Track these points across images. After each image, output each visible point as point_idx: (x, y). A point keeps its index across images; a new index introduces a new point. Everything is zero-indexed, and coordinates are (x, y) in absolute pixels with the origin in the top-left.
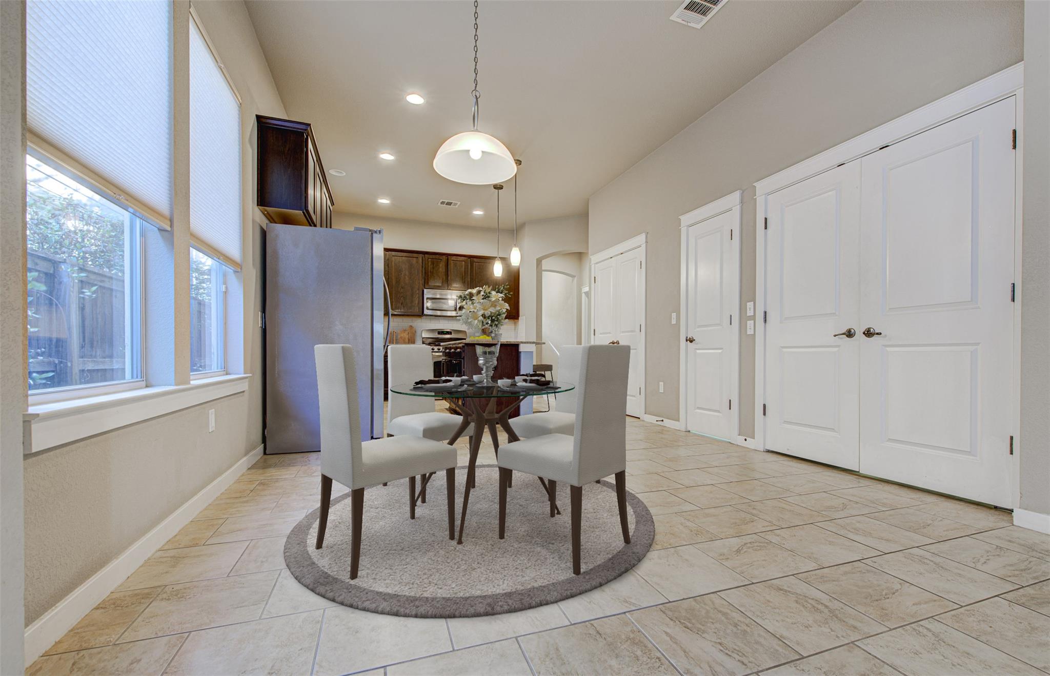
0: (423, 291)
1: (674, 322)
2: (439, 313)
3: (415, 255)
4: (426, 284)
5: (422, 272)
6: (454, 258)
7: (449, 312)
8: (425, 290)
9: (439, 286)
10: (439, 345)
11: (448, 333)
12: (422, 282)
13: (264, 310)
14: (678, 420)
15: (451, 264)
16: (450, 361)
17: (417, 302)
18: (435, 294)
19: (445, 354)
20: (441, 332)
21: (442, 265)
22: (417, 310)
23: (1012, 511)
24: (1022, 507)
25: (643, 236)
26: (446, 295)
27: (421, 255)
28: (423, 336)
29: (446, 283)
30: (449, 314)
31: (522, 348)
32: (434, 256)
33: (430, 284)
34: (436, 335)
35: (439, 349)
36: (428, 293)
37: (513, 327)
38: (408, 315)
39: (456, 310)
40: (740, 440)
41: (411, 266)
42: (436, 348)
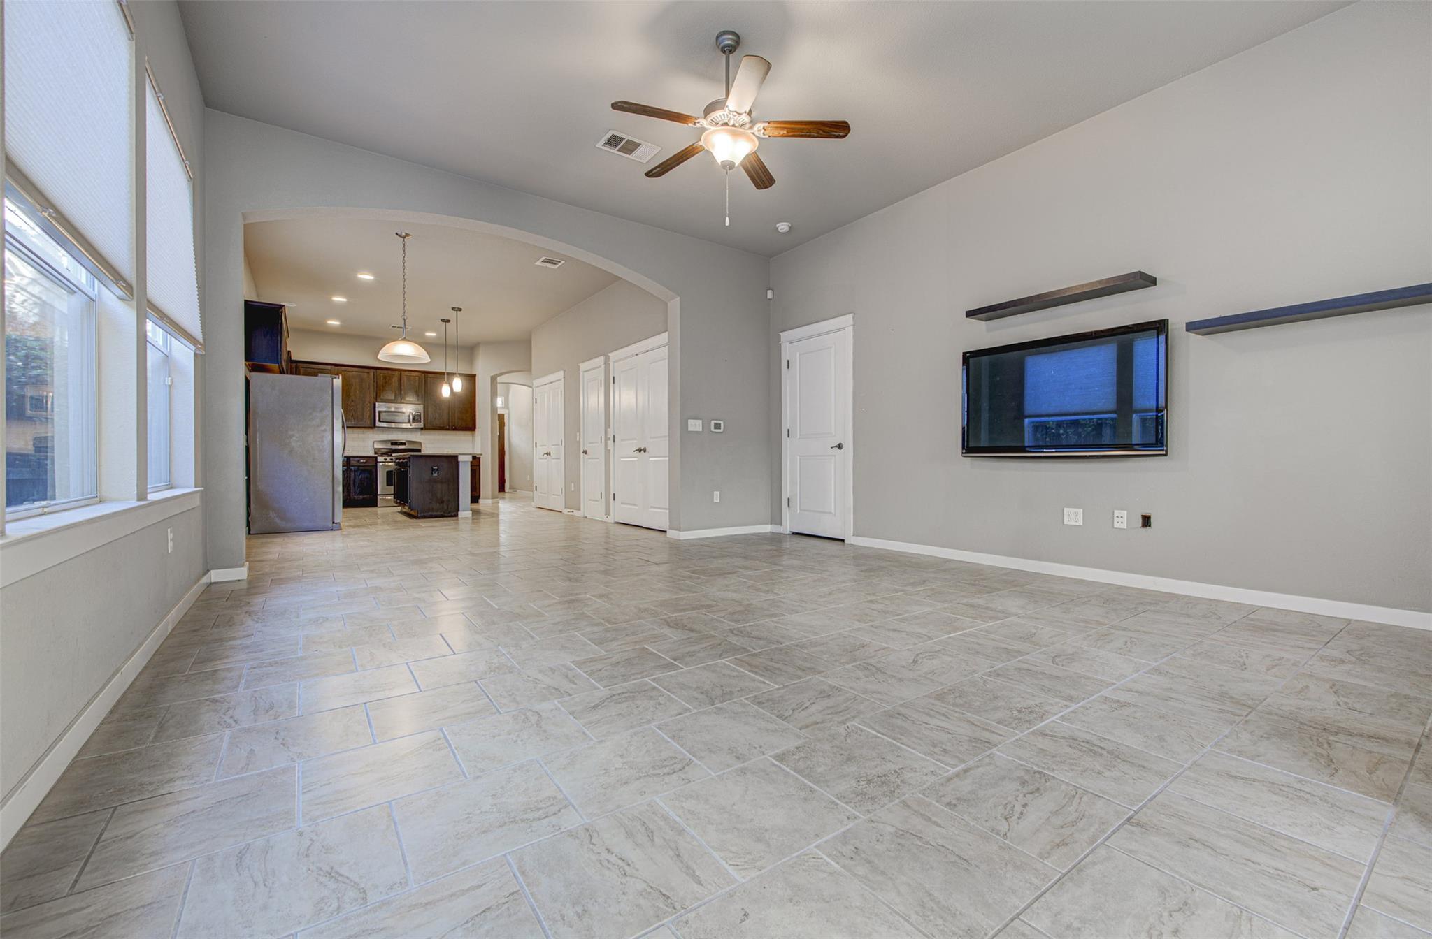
0: (375, 405)
1: (578, 439)
2: (393, 425)
3: (366, 370)
4: (378, 397)
5: (374, 386)
6: (407, 373)
7: (404, 424)
8: (377, 404)
9: (392, 400)
10: (391, 456)
11: (404, 444)
12: (373, 395)
13: (247, 433)
14: (579, 510)
15: (405, 380)
16: (400, 469)
17: (368, 415)
18: (389, 408)
19: (397, 464)
20: (394, 443)
21: (395, 380)
22: (368, 423)
23: (666, 532)
24: (670, 529)
25: (562, 372)
26: (401, 408)
27: (372, 370)
28: (376, 446)
29: (400, 397)
30: (404, 426)
31: (460, 459)
32: (386, 372)
33: (382, 397)
34: (390, 446)
35: (391, 459)
36: (380, 407)
37: (470, 438)
38: (359, 427)
39: (409, 422)
40: (604, 518)
41: (362, 380)
42: (388, 459)
